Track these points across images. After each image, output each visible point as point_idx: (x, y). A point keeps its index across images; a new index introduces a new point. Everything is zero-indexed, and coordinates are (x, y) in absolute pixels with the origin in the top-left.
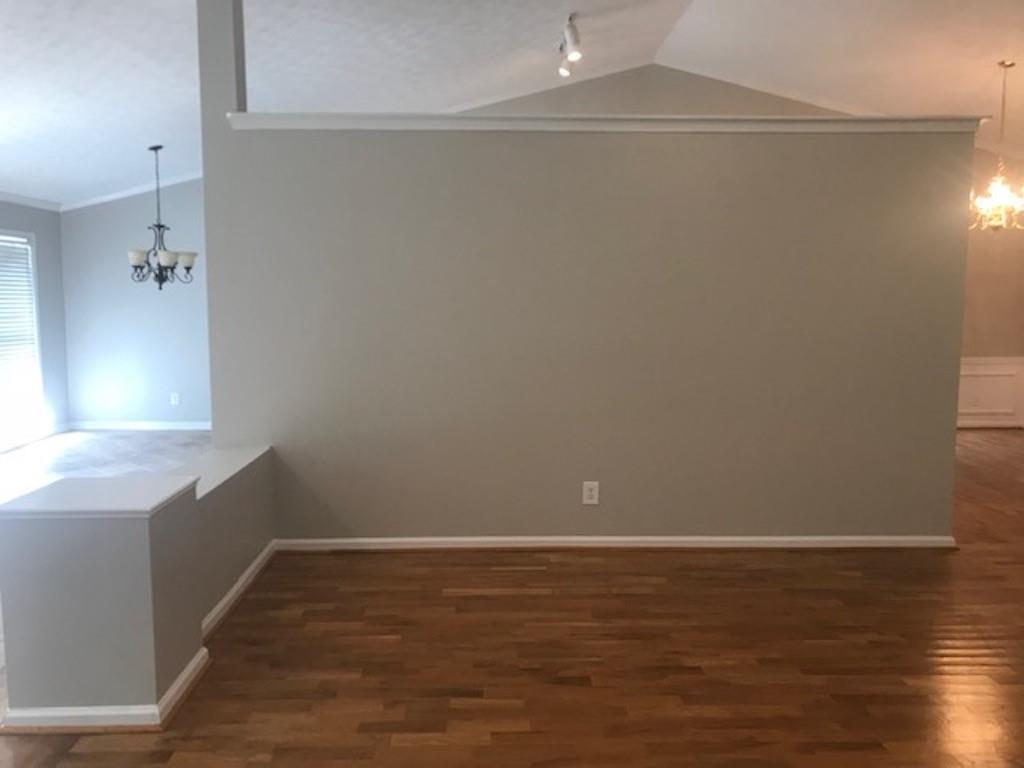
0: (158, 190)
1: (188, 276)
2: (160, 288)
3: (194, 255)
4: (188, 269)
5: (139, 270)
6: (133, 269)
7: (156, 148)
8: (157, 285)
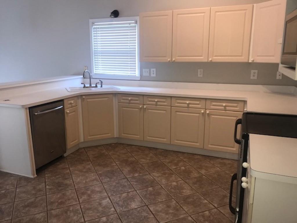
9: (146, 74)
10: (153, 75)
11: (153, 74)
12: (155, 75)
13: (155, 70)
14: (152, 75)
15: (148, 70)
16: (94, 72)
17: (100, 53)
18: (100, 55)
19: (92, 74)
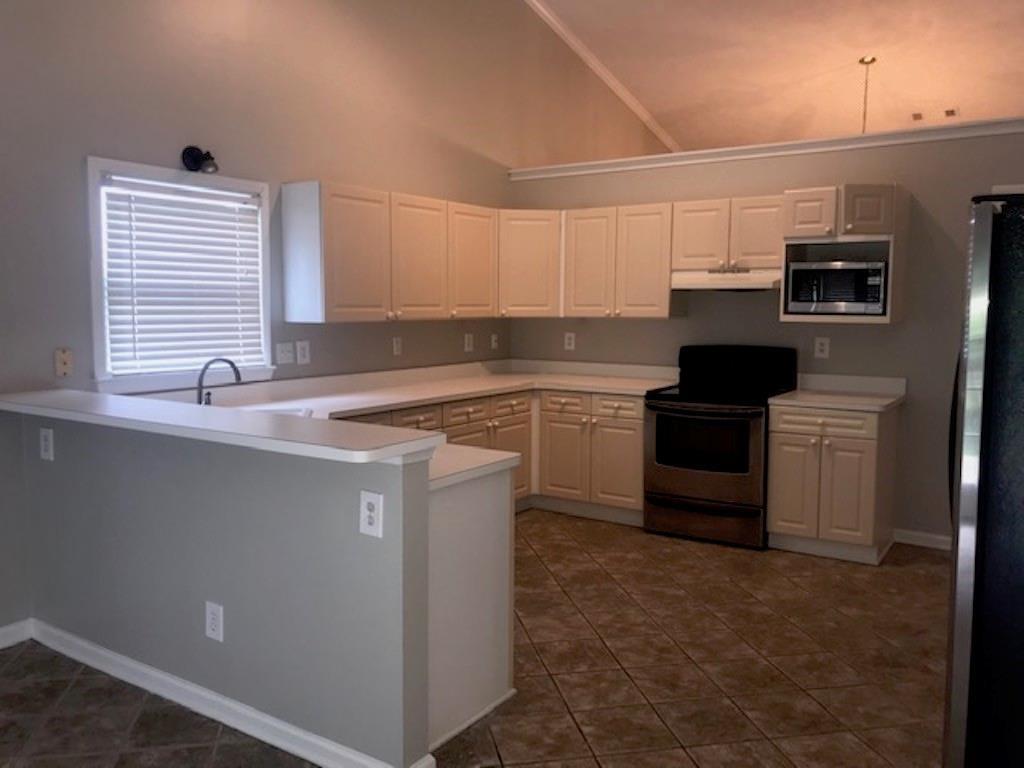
9: (285, 358)
10: (304, 360)
11: (304, 356)
12: (307, 360)
13: (306, 344)
14: (301, 361)
15: (289, 346)
16: (109, 369)
17: (135, 290)
18: (135, 300)
19: (100, 378)
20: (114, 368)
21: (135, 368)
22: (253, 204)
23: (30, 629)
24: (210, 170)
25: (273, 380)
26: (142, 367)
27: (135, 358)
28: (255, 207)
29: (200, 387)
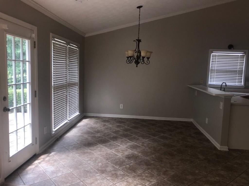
0: (139, 24)
1: (148, 61)
2: (137, 66)
3: (151, 52)
4: (148, 58)
5: (129, 59)
6: (127, 59)
7: (139, 7)
8: (135, 65)
16: (209, 83)
17: (215, 70)
18: (215, 72)
19: (207, 84)
20: (210, 83)
21: (214, 83)
22: (244, 54)
23: (191, 120)
24: (232, 49)
25: (244, 89)
26: (215, 83)
27: (214, 82)
28: (244, 55)
29: (221, 88)
